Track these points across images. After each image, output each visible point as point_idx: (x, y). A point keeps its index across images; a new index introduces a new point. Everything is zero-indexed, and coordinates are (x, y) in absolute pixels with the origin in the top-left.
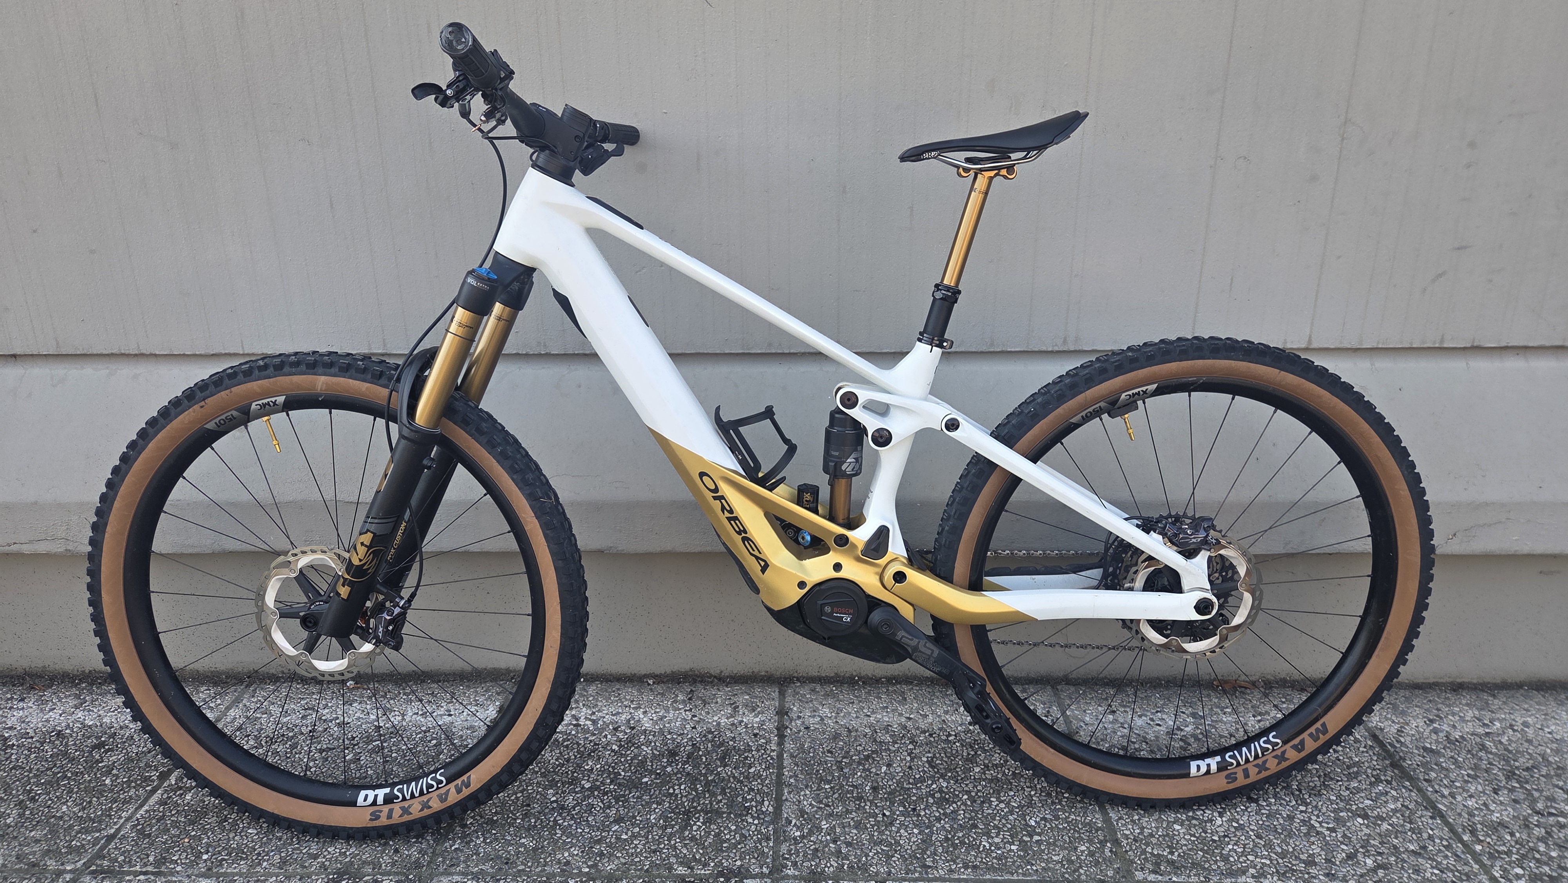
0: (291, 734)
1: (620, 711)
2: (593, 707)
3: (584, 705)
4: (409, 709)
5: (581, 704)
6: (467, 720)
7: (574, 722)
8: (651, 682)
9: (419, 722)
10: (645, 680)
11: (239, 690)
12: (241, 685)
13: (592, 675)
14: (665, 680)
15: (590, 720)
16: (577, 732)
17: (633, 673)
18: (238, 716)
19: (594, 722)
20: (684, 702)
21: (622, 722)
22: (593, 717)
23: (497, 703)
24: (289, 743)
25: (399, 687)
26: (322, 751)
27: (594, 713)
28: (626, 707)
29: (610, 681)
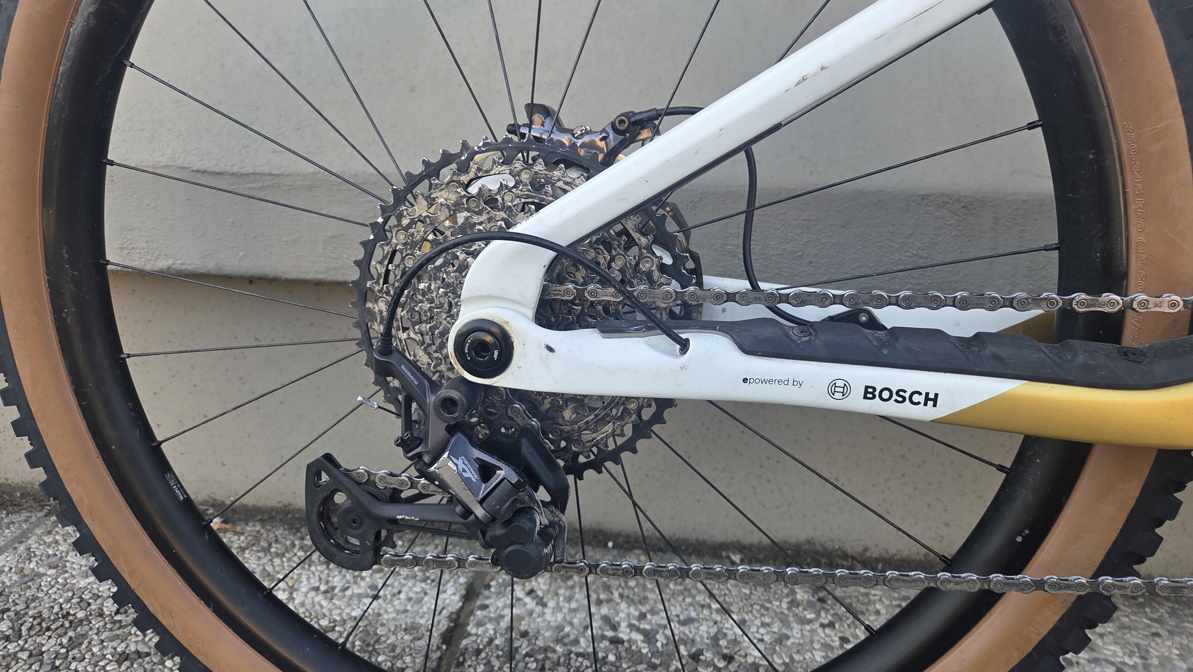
0: (81, 615)
1: (693, 614)
2: (641, 603)
3: (621, 596)
4: (304, 578)
5: (616, 595)
6: (406, 611)
7: (610, 634)
8: (736, 558)
9: (317, 607)
10: (724, 554)
11: (33, 519)
12: (41, 511)
13: (628, 536)
14: (761, 556)
15: (638, 630)
16: (619, 657)
17: (701, 539)
18: (6, 569)
19: (649, 636)
20: (810, 605)
21: (702, 642)
22: (644, 626)
23: (462, 580)
24: (71, 634)
25: (295, 534)
26: (123, 657)
27: (642, 616)
28: (703, 606)
29: (661, 550)
